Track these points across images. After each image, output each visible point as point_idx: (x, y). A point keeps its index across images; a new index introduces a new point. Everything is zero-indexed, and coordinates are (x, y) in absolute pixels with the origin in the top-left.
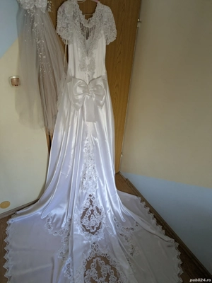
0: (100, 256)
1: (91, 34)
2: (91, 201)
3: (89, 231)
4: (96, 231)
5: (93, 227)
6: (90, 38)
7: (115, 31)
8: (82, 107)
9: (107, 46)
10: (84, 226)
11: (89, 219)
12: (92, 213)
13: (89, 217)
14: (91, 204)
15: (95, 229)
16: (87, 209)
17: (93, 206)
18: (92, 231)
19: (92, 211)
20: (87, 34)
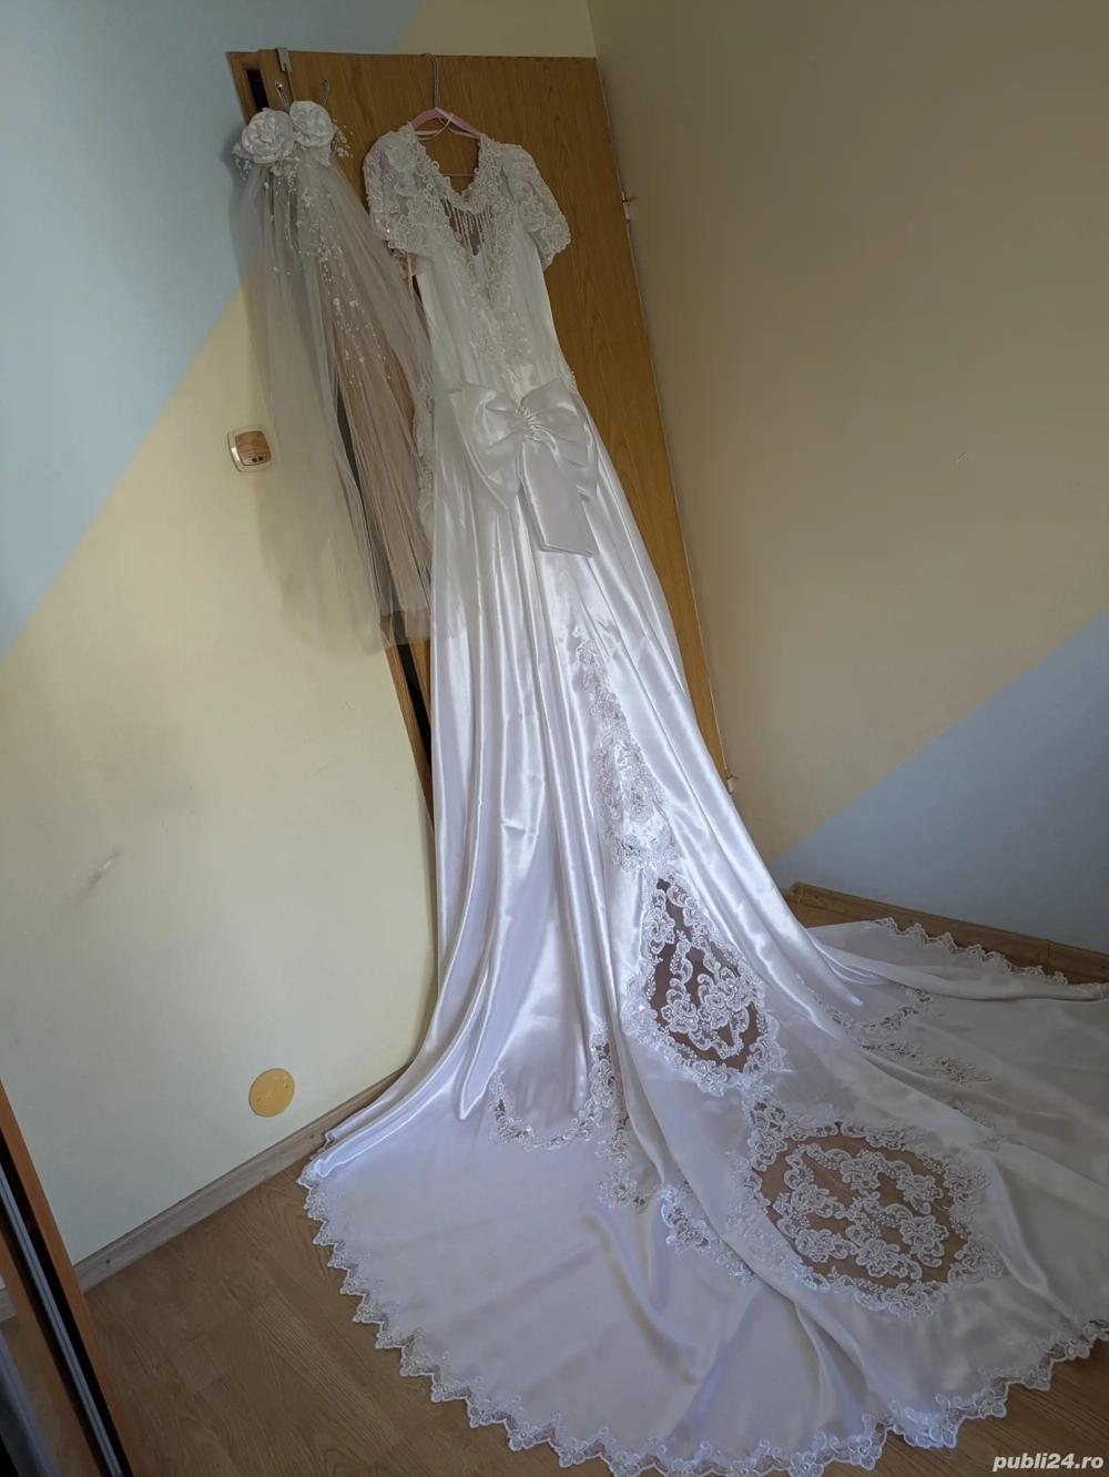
0: (810, 1140)
1: (485, 234)
2: (674, 912)
3: (711, 1055)
4: (745, 1052)
5: (725, 1033)
6: (482, 248)
7: (560, 215)
8: (522, 492)
9: (545, 272)
10: (681, 1038)
11: (696, 1001)
12: (699, 968)
13: (692, 986)
14: (680, 925)
15: (739, 1044)
16: (668, 951)
17: (688, 932)
18: (726, 1052)
19: (695, 957)
20: (472, 235)
